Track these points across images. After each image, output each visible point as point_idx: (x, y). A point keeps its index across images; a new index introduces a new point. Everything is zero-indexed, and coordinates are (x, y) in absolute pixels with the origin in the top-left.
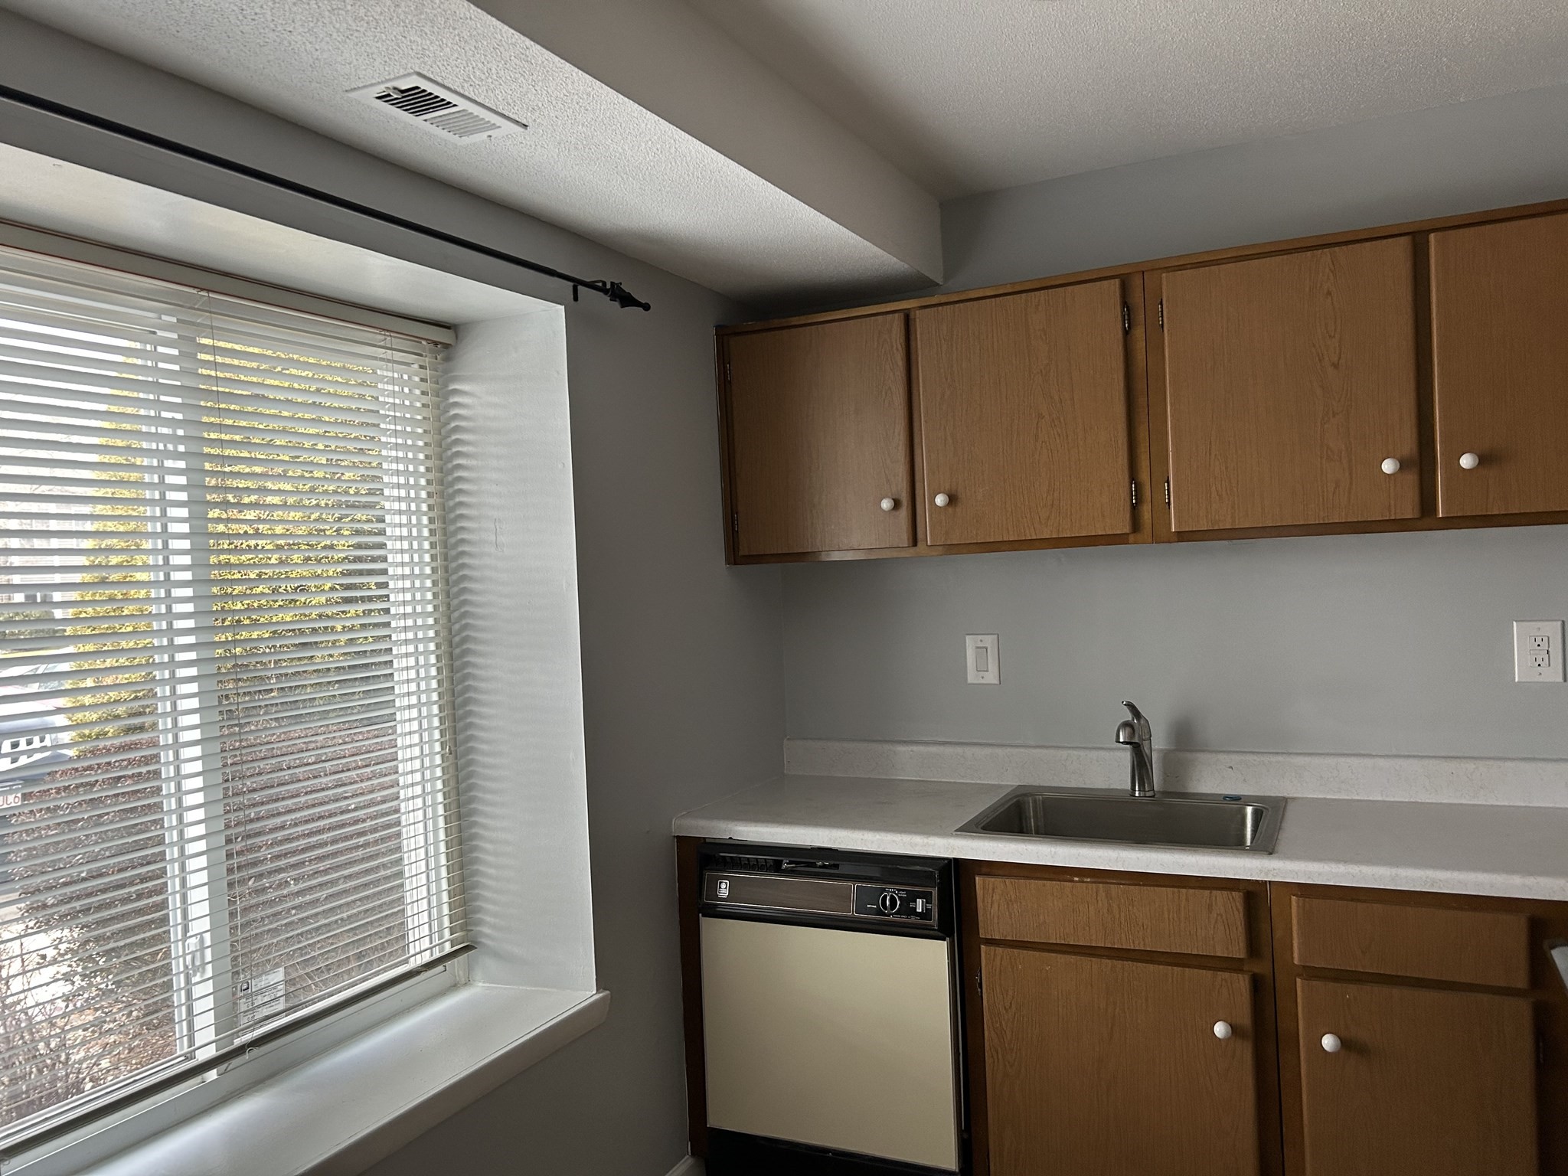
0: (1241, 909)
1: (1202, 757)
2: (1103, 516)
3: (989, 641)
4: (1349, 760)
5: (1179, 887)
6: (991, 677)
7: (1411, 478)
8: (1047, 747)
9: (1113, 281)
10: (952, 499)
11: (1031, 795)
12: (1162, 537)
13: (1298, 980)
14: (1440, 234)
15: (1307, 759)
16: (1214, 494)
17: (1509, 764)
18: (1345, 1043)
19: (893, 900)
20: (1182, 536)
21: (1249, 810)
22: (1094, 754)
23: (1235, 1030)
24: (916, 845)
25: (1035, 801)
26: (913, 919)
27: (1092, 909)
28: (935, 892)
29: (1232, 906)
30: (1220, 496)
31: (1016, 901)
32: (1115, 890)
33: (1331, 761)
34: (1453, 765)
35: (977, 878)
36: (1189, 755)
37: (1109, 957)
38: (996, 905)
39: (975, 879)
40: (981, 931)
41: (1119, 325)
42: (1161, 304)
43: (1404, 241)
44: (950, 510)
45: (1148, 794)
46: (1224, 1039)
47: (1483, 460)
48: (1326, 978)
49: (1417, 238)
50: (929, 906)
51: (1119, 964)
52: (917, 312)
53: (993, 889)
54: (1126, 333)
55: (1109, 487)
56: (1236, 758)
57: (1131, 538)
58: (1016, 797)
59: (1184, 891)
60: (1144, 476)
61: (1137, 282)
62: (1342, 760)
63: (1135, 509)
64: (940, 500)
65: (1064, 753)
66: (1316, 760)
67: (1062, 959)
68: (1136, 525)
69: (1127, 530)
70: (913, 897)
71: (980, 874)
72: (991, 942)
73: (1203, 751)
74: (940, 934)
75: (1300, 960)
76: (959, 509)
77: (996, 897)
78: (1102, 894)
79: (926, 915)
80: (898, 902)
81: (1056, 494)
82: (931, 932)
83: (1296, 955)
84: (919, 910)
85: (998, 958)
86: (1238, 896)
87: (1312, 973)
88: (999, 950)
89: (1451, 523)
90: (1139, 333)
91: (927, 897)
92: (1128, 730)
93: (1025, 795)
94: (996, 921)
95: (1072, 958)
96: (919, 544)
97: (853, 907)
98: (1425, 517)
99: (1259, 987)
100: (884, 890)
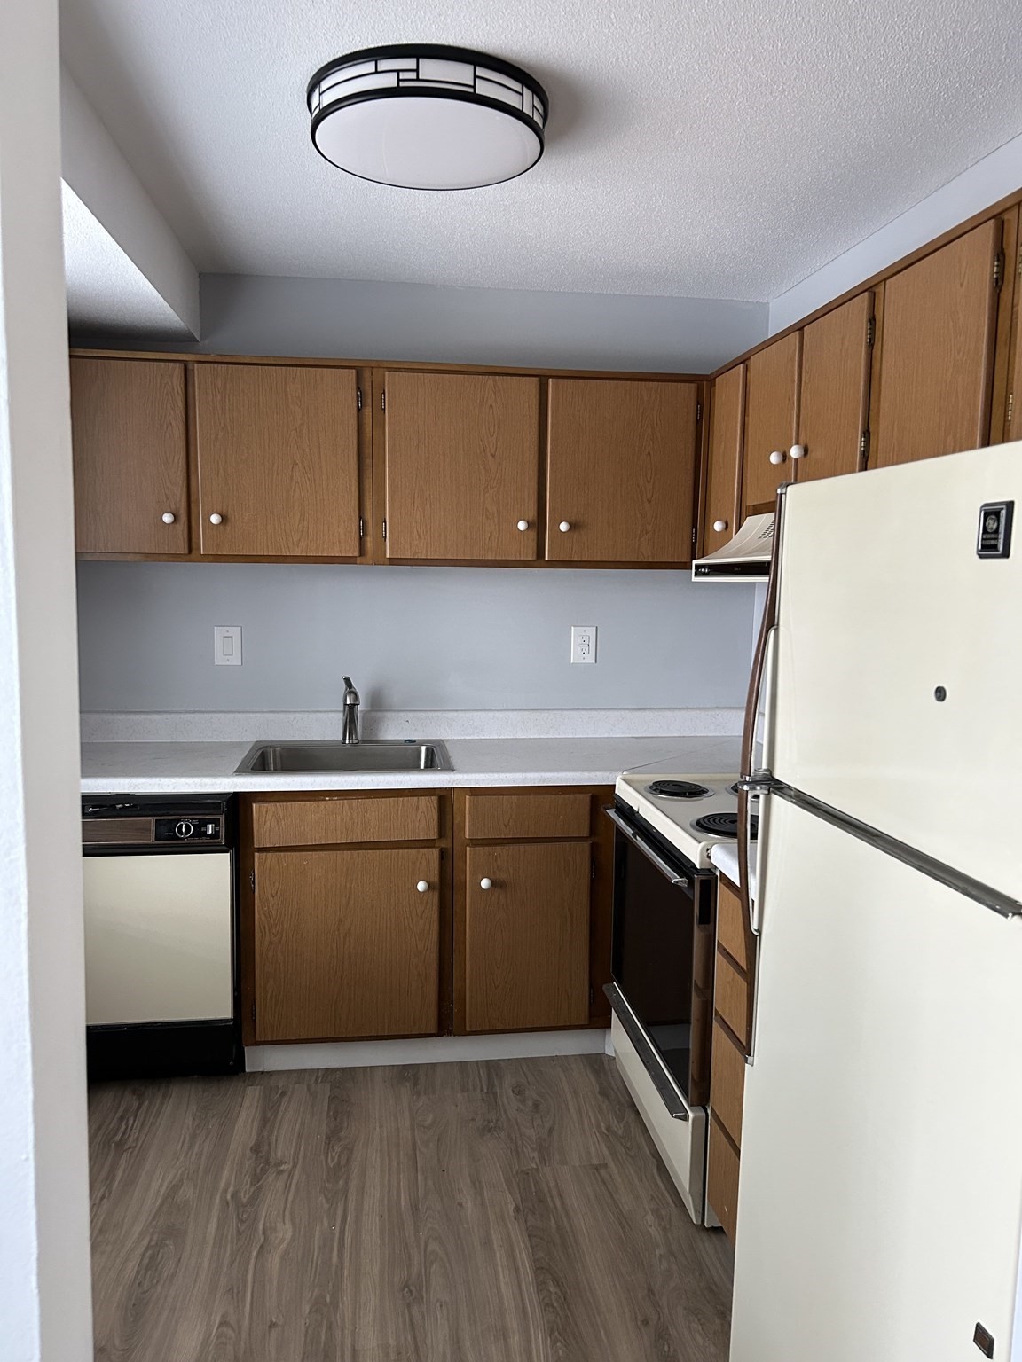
0: (436, 806)
1: (388, 715)
2: (340, 542)
3: (235, 632)
4: (479, 713)
5: (398, 797)
6: (235, 660)
7: (533, 535)
8: (278, 712)
9: (350, 370)
10: (224, 519)
11: (271, 747)
12: (379, 560)
13: (468, 848)
14: (555, 380)
15: (455, 714)
16: (415, 532)
17: (566, 712)
18: (494, 884)
19: (188, 828)
20: (393, 562)
21: (423, 748)
22: (313, 716)
23: (430, 886)
24: (206, 785)
25: (274, 751)
26: (204, 840)
27: (339, 818)
28: (222, 818)
29: (430, 806)
30: (419, 536)
31: (284, 818)
32: (355, 803)
33: (469, 714)
34: (535, 715)
35: (254, 805)
36: (379, 714)
37: (348, 850)
38: (268, 823)
39: (252, 806)
40: (255, 843)
41: (355, 404)
42: (384, 393)
43: (535, 379)
44: (221, 527)
45: (355, 742)
46: (423, 892)
47: (572, 527)
48: (482, 845)
49: (543, 378)
50: (217, 829)
51: (355, 853)
52: (196, 365)
53: (267, 812)
54: (359, 410)
55: (344, 522)
56: (411, 714)
57: (358, 560)
58: (261, 748)
59: (401, 799)
60: (368, 516)
61: (367, 374)
62: (475, 713)
63: (361, 539)
64: (215, 519)
65: (291, 716)
66: (461, 714)
67: (315, 855)
68: (362, 552)
69: (356, 554)
70: (204, 823)
71: (255, 802)
72: (262, 850)
73: (387, 711)
74: (226, 848)
75: (469, 835)
76: (228, 528)
77: (269, 817)
78: (346, 807)
79: (215, 835)
80: (192, 829)
81: (306, 523)
82: (219, 848)
83: (467, 833)
84: (210, 832)
85: (269, 861)
86: (435, 799)
87: (475, 843)
88: (270, 855)
89: (553, 564)
90: (367, 411)
91: (216, 822)
92: (352, 696)
93: (266, 747)
94: (267, 834)
95: (322, 854)
96: (193, 552)
97: (153, 836)
98: (538, 561)
99: (443, 855)
100: (180, 821)
